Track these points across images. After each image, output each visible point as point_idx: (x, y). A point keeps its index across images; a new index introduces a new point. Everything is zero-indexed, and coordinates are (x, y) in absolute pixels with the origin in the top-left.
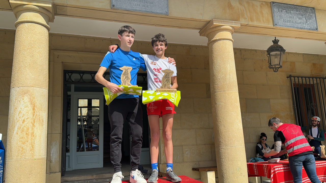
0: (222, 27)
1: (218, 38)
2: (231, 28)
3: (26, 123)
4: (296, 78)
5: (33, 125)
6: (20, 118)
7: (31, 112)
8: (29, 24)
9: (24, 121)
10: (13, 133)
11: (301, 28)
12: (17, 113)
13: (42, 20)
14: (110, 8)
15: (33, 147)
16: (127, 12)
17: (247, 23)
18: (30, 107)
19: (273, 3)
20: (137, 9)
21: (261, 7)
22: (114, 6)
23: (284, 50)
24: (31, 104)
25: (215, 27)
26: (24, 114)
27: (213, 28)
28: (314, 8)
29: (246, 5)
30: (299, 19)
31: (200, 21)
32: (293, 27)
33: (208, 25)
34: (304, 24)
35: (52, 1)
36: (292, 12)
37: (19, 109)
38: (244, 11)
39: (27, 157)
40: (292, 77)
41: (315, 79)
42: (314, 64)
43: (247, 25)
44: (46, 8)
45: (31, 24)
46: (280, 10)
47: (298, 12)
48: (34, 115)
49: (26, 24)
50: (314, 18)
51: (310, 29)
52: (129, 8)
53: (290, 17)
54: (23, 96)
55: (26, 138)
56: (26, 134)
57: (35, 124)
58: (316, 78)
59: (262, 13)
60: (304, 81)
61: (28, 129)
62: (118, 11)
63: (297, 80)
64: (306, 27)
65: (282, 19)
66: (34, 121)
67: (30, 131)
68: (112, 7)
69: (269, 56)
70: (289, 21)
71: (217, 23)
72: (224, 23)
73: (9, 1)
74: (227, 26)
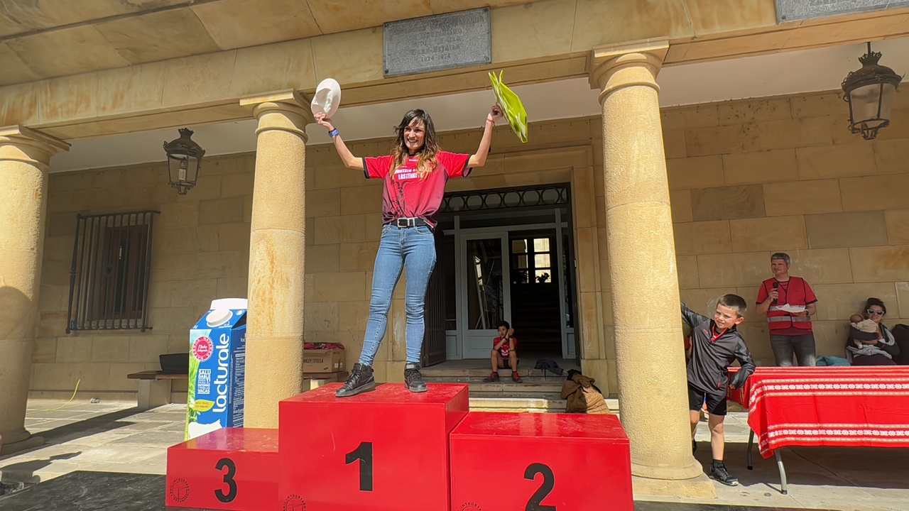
0: (619, 60)
2: (643, 57)
3: (261, 283)
5: (272, 286)
6: (255, 276)
7: (268, 266)
9: (259, 281)
14: (383, 78)
15: (271, 320)
17: (692, 35)
18: (267, 261)
20: (428, 66)
22: (387, 71)
23: (899, 78)
24: (269, 254)
25: (603, 63)
26: (260, 271)
32: (848, 11)
38: (683, 8)
39: (263, 335)
44: (286, 102)
48: (272, 271)
52: (413, 68)
54: (259, 244)
55: (262, 306)
56: (262, 300)
57: (275, 285)
61: (264, 293)
66: (273, 281)
67: (267, 295)
68: (386, 74)
69: (848, 100)
71: (606, 52)
72: (623, 49)
73: (239, 103)
74: (632, 53)
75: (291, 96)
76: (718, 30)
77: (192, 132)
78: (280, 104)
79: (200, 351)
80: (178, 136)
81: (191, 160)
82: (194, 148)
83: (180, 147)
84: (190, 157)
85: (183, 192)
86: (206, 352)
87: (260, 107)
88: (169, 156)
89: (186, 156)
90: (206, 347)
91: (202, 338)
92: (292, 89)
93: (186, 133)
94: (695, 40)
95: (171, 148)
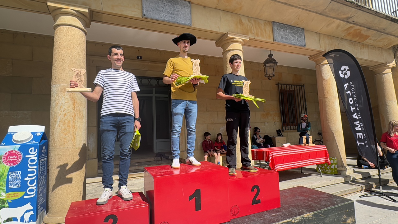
0: (235, 40)
1: (231, 49)
2: (242, 41)
3: (67, 116)
4: (283, 85)
5: (74, 118)
6: (62, 112)
7: (72, 106)
8: (68, 26)
9: (65, 115)
10: (56, 125)
11: (293, 44)
12: (59, 107)
13: (79, 24)
14: (141, 17)
15: (74, 138)
16: (156, 21)
17: (254, 38)
18: (71, 103)
19: (274, 22)
20: (165, 19)
21: (265, 25)
22: (145, 15)
23: (277, 63)
24: (72, 99)
25: (229, 39)
26: (65, 109)
27: (227, 40)
28: (303, 29)
29: (253, 23)
30: (293, 37)
31: (217, 33)
32: (288, 43)
33: (223, 38)
34: (296, 41)
35: (88, 7)
36: (287, 30)
37: (60, 104)
38: (252, 27)
39: (69, 147)
40: (280, 84)
41: (295, 86)
42: (295, 75)
43: (253, 40)
44: (83, 13)
45: (69, 27)
46: (279, 29)
47: (292, 31)
48: (74, 110)
49: (64, 26)
50: (303, 37)
51: (300, 45)
52: (158, 18)
53: (286, 35)
54: (64, 93)
55: (67, 129)
56: (68, 126)
57: (76, 118)
58: (297, 86)
59: (265, 31)
60: (288, 87)
61: (69, 122)
62: (149, 20)
63: (283, 87)
64: (297, 44)
65: (280, 36)
66: (75, 115)
67: (71, 123)
68: (143, 16)
69: (265, 67)
70: (285, 38)
71: (231, 35)
72: (237, 36)
73: (47, 3)
74: (239, 39)
75: (87, 11)
76: (260, 38)
78: (77, 13)
79: (10, 160)
86: (16, 160)
87: (63, 10)
90: (16, 157)
91: (12, 151)
94: (254, 39)
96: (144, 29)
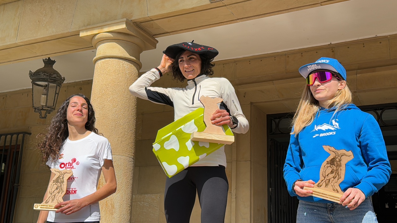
13: (119, 51)
45: (104, 60)
49: (99, 61)
73: (79, 35)
75: (124, 26)
77: (54, 62)
80: (42, 65)
81: (52, 87)
82: (55, 75)
83: (42, 76)
84: (51, 84)
85: (43, 116)
87: (96, 37)
88: (34, 83)
89: (46, 83)
92: (125, 19)
93: (49, 63)
95: (35, 76)
96: (238, 19)
